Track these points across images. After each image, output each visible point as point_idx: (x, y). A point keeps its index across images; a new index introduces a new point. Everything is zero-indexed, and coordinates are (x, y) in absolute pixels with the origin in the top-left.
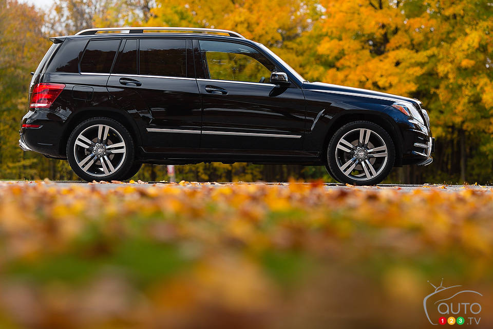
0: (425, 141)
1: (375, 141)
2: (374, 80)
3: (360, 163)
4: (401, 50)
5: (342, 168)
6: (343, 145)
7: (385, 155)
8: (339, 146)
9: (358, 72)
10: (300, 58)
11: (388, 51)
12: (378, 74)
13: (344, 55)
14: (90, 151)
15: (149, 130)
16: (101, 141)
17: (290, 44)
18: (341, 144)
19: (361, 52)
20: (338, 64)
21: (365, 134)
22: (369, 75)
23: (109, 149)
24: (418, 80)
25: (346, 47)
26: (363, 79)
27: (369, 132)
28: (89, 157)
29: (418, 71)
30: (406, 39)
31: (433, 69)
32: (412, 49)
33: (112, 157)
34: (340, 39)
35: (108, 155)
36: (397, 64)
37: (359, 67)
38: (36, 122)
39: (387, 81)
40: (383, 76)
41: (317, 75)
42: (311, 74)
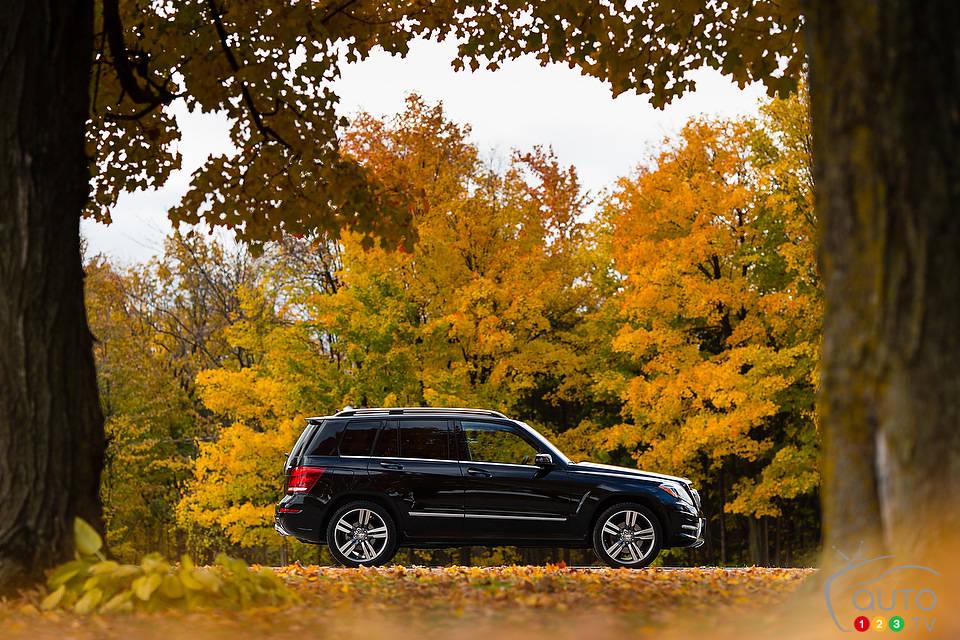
0: (694, 523)
1: (642, 524)
2: (706, 396)
3: (627, 546)
4: (750, 346)
5: (608, 552)
6: (609, 527)
7: (653, 537)
8: (605, 529)
9: (679, 383)
10: (582, 358)
11: (730, 347)
12: (713, 387)
13: (656, 354)
14: (351, 536)
15: (411, 513)
16: (362, 526)
17: (565, 335)
18: (607, 526)
19: (685, 349)
20: (646, 369)
21: (632, 516)
22: (698, 389)
23: (371, 534)
24: (778, 397)
25: (659, 341)
26: (689, 394)
27: (635, 514)
28: (350, 542)
29: (780, 383)
30: (759, 329)
31: (803, 378)
32: (769, 345)
33: (373, 541)
34: (649, 328)
35: (369, 539)
36: (745, 369)
37: (680, 375)
38: (294, 507)
39: (727, 399)
40: (720, 390)
41: (612, 387)
42: (603, 385)
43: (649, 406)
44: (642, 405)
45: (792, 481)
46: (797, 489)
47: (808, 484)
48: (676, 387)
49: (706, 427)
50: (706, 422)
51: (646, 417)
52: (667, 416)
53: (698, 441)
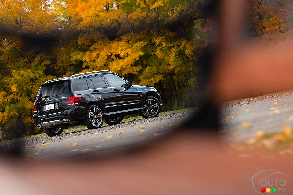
15: (105, 107)
16: (95, 114)
21: (150, 101)
23: (98, 116)
39: (125, 53)
40: (122, 50)
41: (79, 57)
42: (76, 57)
43: (94, 61)
44: (91, 61)
45: (152, 79)
46: (155, 82)
47: (158, 79)
48: (104, 52)
49: (118, 64)
50: (118, 63)
51: (94, 65)
52: (102, 63)
53: (117, 69)
